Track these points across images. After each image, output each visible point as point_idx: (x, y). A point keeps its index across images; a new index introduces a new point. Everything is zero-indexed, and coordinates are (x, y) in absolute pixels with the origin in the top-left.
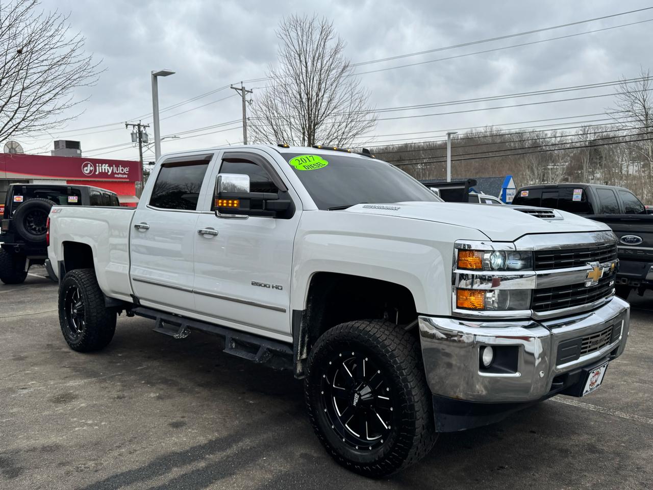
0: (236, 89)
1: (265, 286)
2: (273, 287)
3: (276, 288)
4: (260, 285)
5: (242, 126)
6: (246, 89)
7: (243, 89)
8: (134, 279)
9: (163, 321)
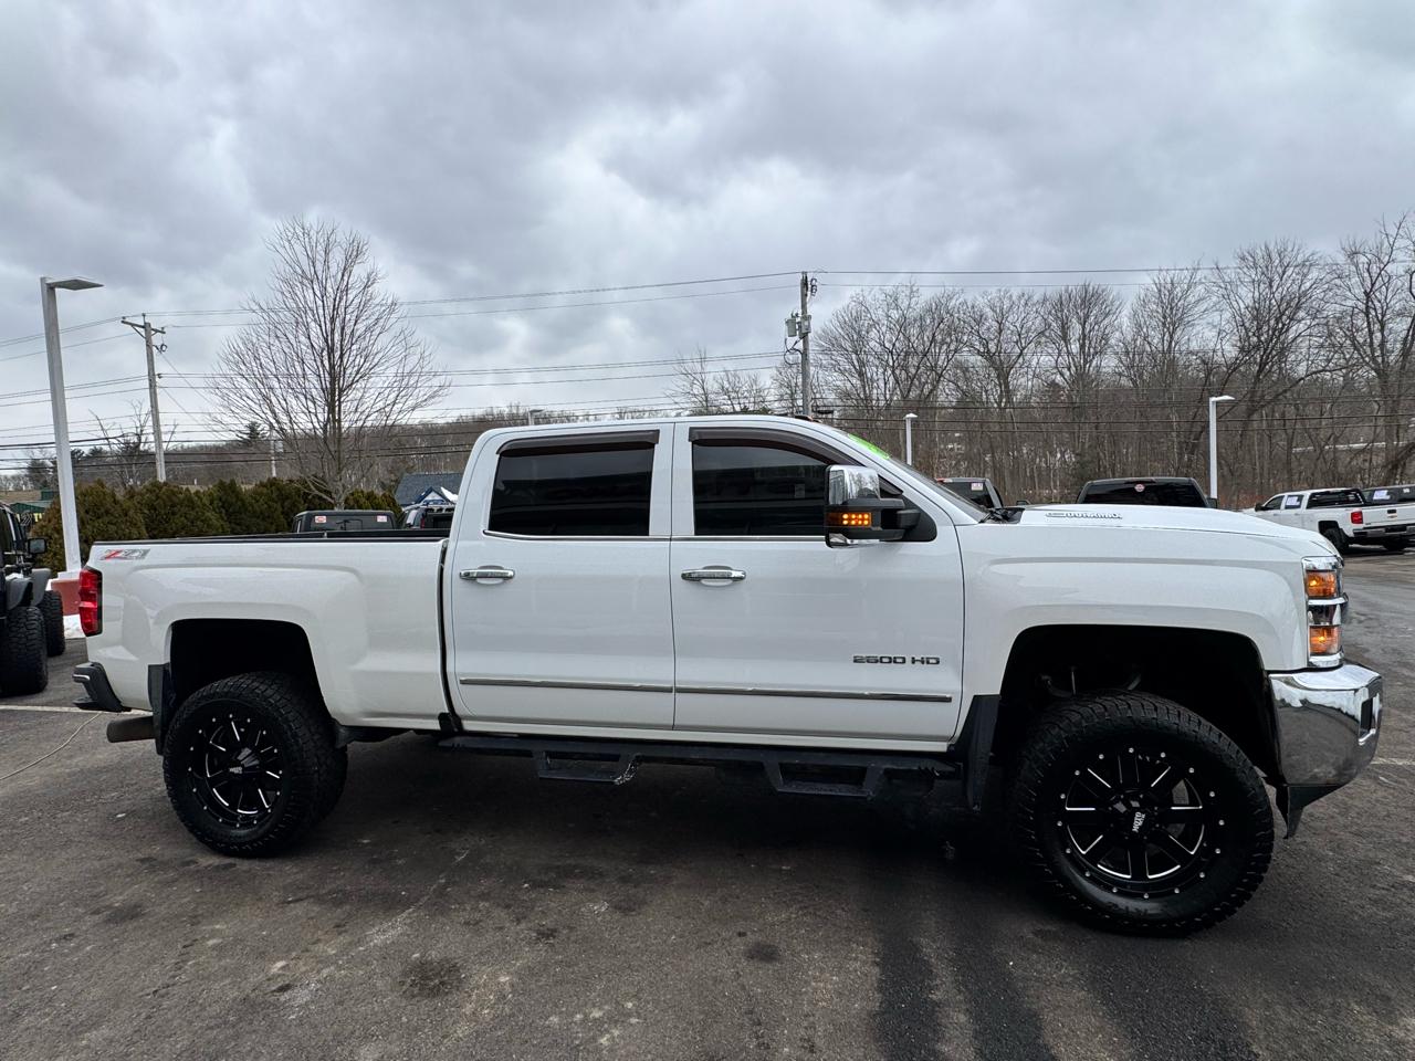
0: (133, 325)
1: (892, 660)
2: (914, 661)
3: (923, 663)
4: (881, 660)
5: (148, 386)
6: (153, 327)
7: (146, 326)
8: (463, 682)
9: (551, 755)
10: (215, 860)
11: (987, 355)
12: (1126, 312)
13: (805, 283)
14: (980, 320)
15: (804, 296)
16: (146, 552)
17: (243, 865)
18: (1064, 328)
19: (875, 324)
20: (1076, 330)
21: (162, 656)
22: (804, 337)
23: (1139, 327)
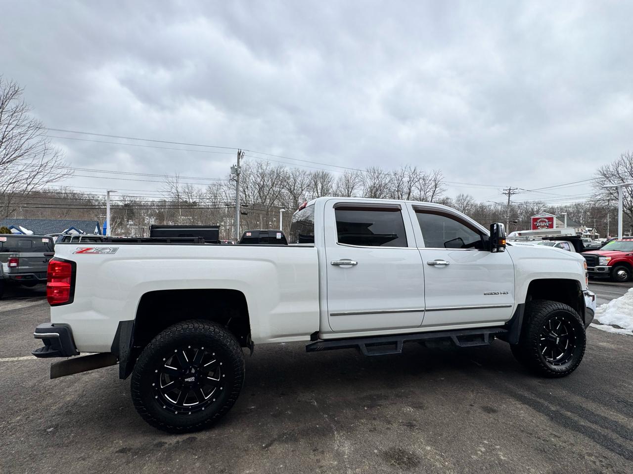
1: (495, 294)
2: (501, 293)
3: (504, 294)
4: (491, 294)
8: (332, 315)
9: (367, 345)
10: (180, 438)
11: (290, 190)
12: (335, 182)
13: (239, 154)
14: (289, 178)
15: (239, 159)
16: (115, 250)
17: (202, 436)
18: (316, 184)
19: (252, 173)
20: (320, 186)
21: (131, 315)
22: (238, 175)
23: (338, 187)
